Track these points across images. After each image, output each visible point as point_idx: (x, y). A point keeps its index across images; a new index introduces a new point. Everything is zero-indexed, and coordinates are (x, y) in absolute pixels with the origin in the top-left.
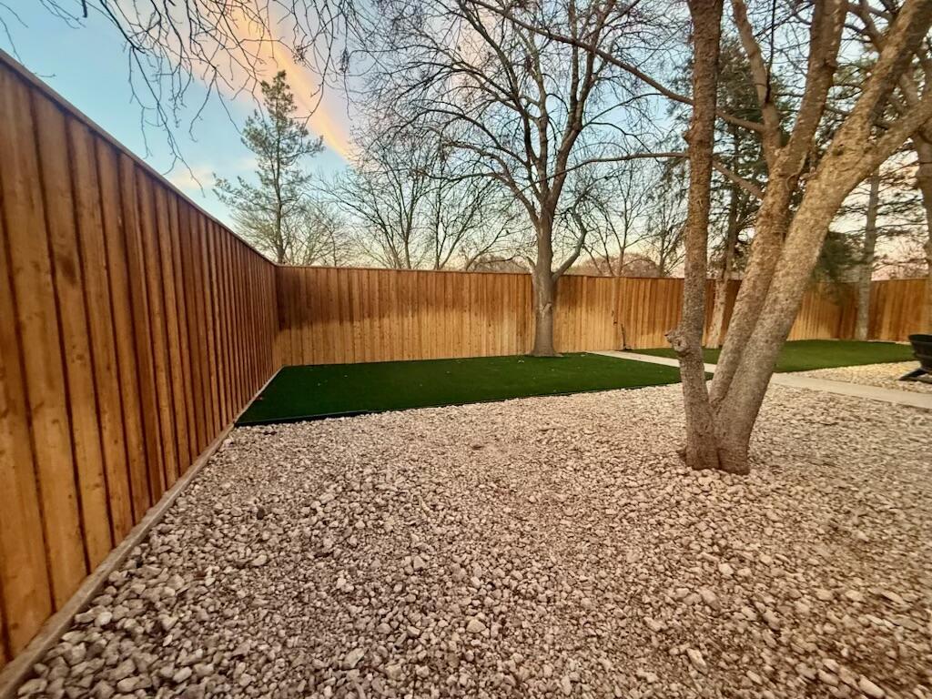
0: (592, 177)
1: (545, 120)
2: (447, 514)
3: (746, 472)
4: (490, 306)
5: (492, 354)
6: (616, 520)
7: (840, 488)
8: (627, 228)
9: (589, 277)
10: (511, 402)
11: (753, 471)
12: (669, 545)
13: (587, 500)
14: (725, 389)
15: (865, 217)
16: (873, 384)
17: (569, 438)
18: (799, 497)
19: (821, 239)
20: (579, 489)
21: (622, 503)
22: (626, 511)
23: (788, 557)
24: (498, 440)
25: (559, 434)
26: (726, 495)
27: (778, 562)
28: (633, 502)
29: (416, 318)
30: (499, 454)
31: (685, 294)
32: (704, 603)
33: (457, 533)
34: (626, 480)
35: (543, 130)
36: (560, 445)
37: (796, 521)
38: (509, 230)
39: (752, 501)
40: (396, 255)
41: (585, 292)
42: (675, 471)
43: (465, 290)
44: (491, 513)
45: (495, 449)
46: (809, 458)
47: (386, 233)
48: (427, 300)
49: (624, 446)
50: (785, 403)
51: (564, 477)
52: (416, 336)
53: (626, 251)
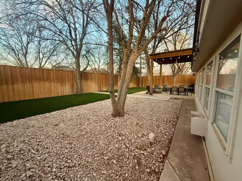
0: (90, 47)
1: (75, 29)
2: (43, 151)
3: (124, 116)
4: (61, 80)
5: (63, 95)
6: (98, 135)
7: (138, 115)
8: (99, 62)
9: (90, 73)
10: (69, 109)
11: (125, 115)
12: (109, 137)
13: (91, 132)
14: (119, 99)
15: (140, 65)
16: (142, 95)
17: (86, 116)
18: (132, 119)
19: (132, 68)
20: (88, 130)
21: (99, 130)
22: (100, 132)
23: (131, 132)
24: (64, 121)
25: (83, 115)
26: (120, 122)
27: (129, 133)
28: (102, 129)
29: (31, 84)
30: (64, 125)
31: (110, 78)
32: (116, 148)
33: (47, 156)
34: (100, 124)
35: (75, 32)
36: (84, 118)
37: (132, 124)
38: (67, 58)
39: (125, 122)
40: (21, 62)
41: (90, 77)
42: (111, 119)
43: (51, 75)
44: (61, 145)
45: (63, 124)
46: (133, 111)
47: (15, 53)
48: (35, 78)
49: (100, 115)
50: (130, 100)
51: (84, 127)
52: (31, 91)
53: (100, 67)
